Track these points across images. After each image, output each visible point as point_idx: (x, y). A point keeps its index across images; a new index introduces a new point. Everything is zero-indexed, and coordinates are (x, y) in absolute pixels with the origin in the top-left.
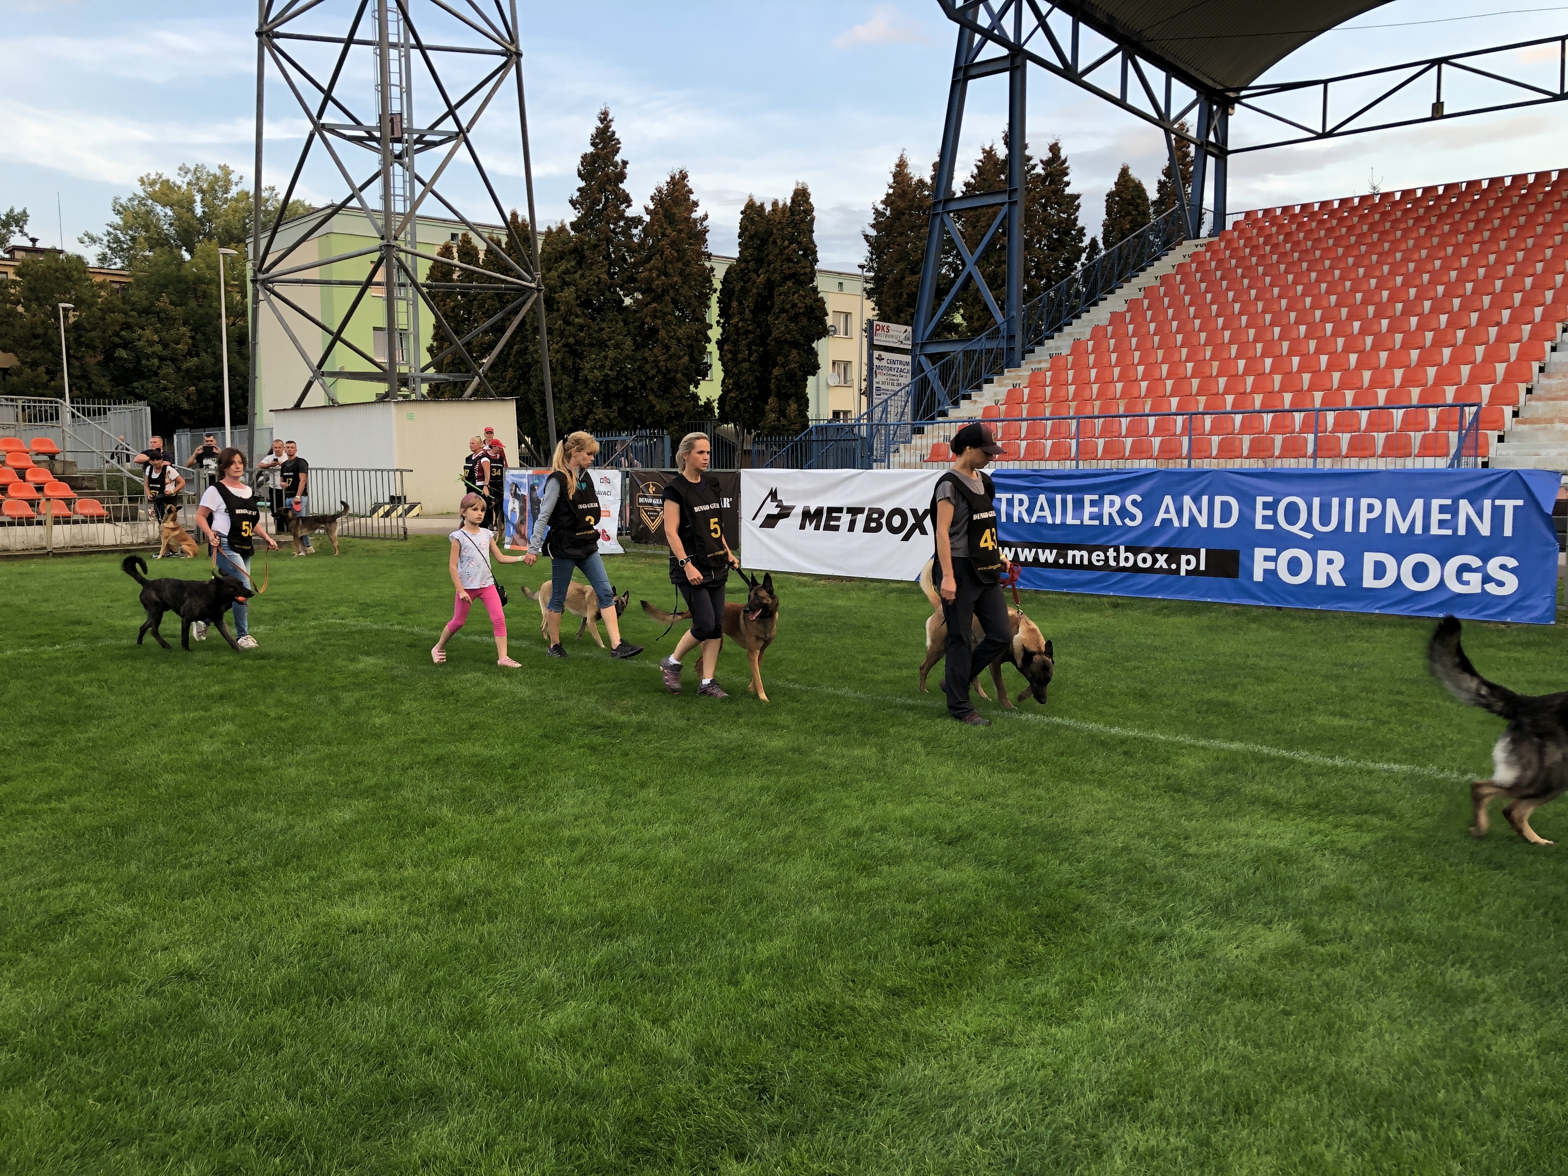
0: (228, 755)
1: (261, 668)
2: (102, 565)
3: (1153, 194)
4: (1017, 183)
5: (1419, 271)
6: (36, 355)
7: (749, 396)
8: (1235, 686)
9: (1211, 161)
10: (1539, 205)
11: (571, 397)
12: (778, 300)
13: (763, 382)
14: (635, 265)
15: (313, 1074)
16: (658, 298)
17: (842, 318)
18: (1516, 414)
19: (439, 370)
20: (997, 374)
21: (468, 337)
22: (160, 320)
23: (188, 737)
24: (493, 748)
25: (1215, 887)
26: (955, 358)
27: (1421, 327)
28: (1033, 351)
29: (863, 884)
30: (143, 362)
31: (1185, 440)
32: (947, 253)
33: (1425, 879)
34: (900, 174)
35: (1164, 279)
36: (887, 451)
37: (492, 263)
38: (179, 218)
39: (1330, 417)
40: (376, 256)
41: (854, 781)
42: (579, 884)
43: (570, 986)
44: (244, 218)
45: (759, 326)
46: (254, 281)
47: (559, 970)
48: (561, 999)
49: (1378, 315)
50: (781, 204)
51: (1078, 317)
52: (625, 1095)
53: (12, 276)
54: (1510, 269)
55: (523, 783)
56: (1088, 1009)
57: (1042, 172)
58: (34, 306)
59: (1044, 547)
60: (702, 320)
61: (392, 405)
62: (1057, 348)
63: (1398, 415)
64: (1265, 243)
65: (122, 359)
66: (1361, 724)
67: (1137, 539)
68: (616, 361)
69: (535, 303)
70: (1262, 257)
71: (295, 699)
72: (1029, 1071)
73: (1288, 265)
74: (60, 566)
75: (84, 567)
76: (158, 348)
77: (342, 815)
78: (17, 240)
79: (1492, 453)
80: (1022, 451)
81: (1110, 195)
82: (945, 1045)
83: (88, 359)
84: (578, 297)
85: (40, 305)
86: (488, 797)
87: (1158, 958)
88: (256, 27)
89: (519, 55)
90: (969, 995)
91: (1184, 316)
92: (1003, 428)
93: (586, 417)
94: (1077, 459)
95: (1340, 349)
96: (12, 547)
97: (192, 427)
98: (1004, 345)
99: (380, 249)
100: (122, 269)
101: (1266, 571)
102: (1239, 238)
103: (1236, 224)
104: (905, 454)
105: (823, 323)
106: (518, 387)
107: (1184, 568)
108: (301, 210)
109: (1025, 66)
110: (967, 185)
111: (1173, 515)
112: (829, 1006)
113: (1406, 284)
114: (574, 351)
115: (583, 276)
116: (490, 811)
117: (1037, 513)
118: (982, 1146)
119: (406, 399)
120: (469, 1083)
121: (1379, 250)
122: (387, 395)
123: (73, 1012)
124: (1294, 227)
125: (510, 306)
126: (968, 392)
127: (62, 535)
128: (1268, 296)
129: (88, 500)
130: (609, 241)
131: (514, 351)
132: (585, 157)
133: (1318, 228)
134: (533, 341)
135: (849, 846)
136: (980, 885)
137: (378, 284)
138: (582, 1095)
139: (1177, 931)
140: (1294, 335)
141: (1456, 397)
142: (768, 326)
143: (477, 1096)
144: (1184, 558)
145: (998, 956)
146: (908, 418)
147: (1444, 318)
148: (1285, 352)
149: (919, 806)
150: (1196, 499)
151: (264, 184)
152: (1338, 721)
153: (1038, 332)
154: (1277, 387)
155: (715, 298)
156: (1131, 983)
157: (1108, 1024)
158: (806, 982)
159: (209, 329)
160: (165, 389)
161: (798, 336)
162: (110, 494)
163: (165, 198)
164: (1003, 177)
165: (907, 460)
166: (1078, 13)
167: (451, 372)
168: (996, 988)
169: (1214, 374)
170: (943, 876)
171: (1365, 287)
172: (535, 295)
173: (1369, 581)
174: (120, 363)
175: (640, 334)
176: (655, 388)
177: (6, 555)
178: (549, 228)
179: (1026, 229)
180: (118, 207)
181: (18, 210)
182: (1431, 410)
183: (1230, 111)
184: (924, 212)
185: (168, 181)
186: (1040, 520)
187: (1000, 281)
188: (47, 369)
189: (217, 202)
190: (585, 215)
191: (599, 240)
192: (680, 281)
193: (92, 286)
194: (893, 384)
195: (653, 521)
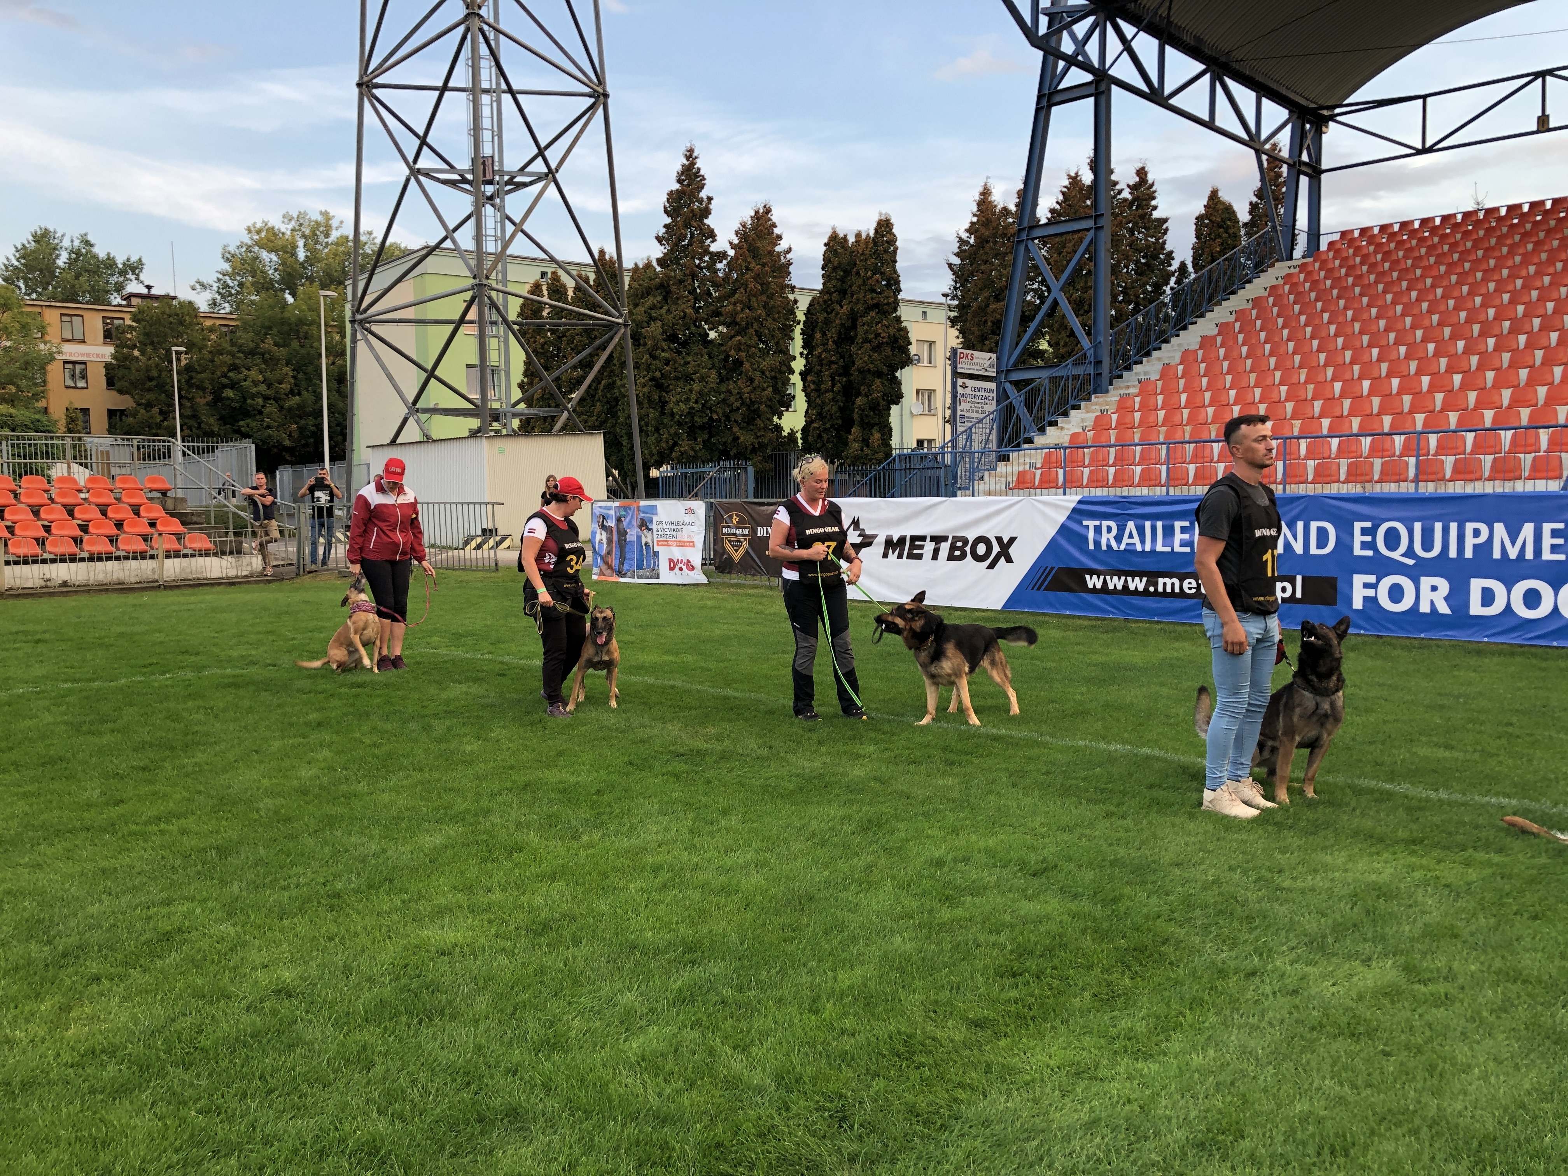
0: (325, 780)
1: (357, 696)
2: (209, 597)
3: (1243, 215)
4: (1103, 207)
5: (1526, 287)
6: (150, 396)
7: (832, 426)
9: (1304, 181)
11: (657, 430)
12: (861, 331)
13: (846, 413)
14: (720, 299)
15: (403, 1092)
16: (742, 331)
17: (926, 346)
19: (530, 406)
20: (1084, 400)
21: (557, 373)
22: (265, 361)
23: (287, 763)
24: (579, 775)
25: (1310, 923)
26: (1041, 384)
27: (1530, 345)
28: (1120, 377)
29: (945, 914)
30: (249, 401)
32: (1032, 279)
33: (1535, 917)
34: (984, 202)
35: (1257, 302)
36: (971, 479)
37: (580, 300)
38: (284, 264)
39: (1433, 439)
40: (468, 295)
41: (936, 810)
42: (661, 910)
43: (652, 1010)
44: (344, 261)
45: (842, 357)
46: (352, 322)
47: (641, 994)
48: (643, 1023)
49: (1484, 334)
50: (864, 236)
51: (1167, 341)
52: (706, 1120)
53: (128, 322)
55: (608, 810)
56: (1176, 1044)
57: (1129, 197)
58: (149, 349)
59: (1133, 574)
60: (785, 352)
61: (484, 440)
62: (1145, 373)
63: (1507, 436)
64: (1362, 263)
65: (229, 399)
66: (1468, 756)
68: (701, 393)
69: (622, 338)
70: (1359, 277)
71: (388, 726)
72: (1114, 1106)
73: (1386, 285)
74: (172, 597)
75: (192, 599)
76: (262, 388)
77: (432, 840)
78: (133, 287)
80: (1111, 478)
81: (1200, 218)
82: (1028, 1078)
83: (198, 400)
84: (664, 332)
85: (155, 349)
86: (574, 823)
87: (1250, 994)
88: (356, 79)
89: (606, 96)
90: (1053, 1028)
91: (1276, 339)
92: (1091, 455)
93: (671, 449)
94: (1167, 485)
95: (1443, 370)
96: (127, 580)
97: (293, 464)
98: (1091, 370)
99: (473, 289)
100: (231, 313)
101: (1365, 599)
102: (1335, 258)
103: (1331, 244)
104: (990, 481)
105: (906, 352)
106: (605, 422)
108: (397, 253)
109: (1109, 90)
110: (1052, 211)
112: (910, 1037)
113: (1513, 302)
114: (659, 385)
115: (669, 311)
116: (575, 837)
117: (1126, 540)
119: (498, 434)
120: (553, 1104)
121: (1485, 267)
122: (479, 430)
123: (177, 1026)
124: (1393, 245)
125: (598, 342)
126: (1054, 418)
127: (173, 568)
128: (1365, 316)
129: (197, 535)
130: (694, 276)
131: (602, 386)
132: (670, 194)
133: (1419, 246)
134: (621, 376)
135: (932, 876)
136: (1065, 917)
137: (471, 322)
138: (664, 1120)
139: (1270, 967)
140: (1393, 356)
142: (851, 356)
143: (560, 1118)
145: (1083, 989)
146: (993, 445)
147: (1554, 336)
148: (1384, 374)
149: (1003, 837)
150: (1291, 526)
151: (363, 228)
152: (1442, 753)
153: (1125, 356)
154: (1375, 410)
155: (798, 330)
156: (1220, 1019)
157: (1197, 1060)
158: (886, 1011)
159: (310, 368)
160: (268, 427)
161: (881, 366)
162: (216, 529)
163: (271, 245)
164: (1088, 202)
165: (992, 488)
166: (1165, 36)
167: (541, 407)
168: (1081, 1021)
169: (1309, 397)
170: (1028, 908)
171: (1469, 305)
172: (623, 330)
173: (1476, 608)
174: (227, 403)
175: (724, 367)
176: (739, 419)
177: (121, 588)
178: (636, 264)
179: (1113, 254)
180: (227, 255)
181: (134, 259)
182: (1541, 431)
183: (1324, 129)
184: (1008, 240)
185: (273, 228)
186: (1129, 548)
187: (1086, 307)
188: (161, 410)
189: (318, 247)
190: (671, 251)
191: (685, 275)
192: (764, 314)
193: (203, 330)
194: (977, 412)
195: (736, 551)
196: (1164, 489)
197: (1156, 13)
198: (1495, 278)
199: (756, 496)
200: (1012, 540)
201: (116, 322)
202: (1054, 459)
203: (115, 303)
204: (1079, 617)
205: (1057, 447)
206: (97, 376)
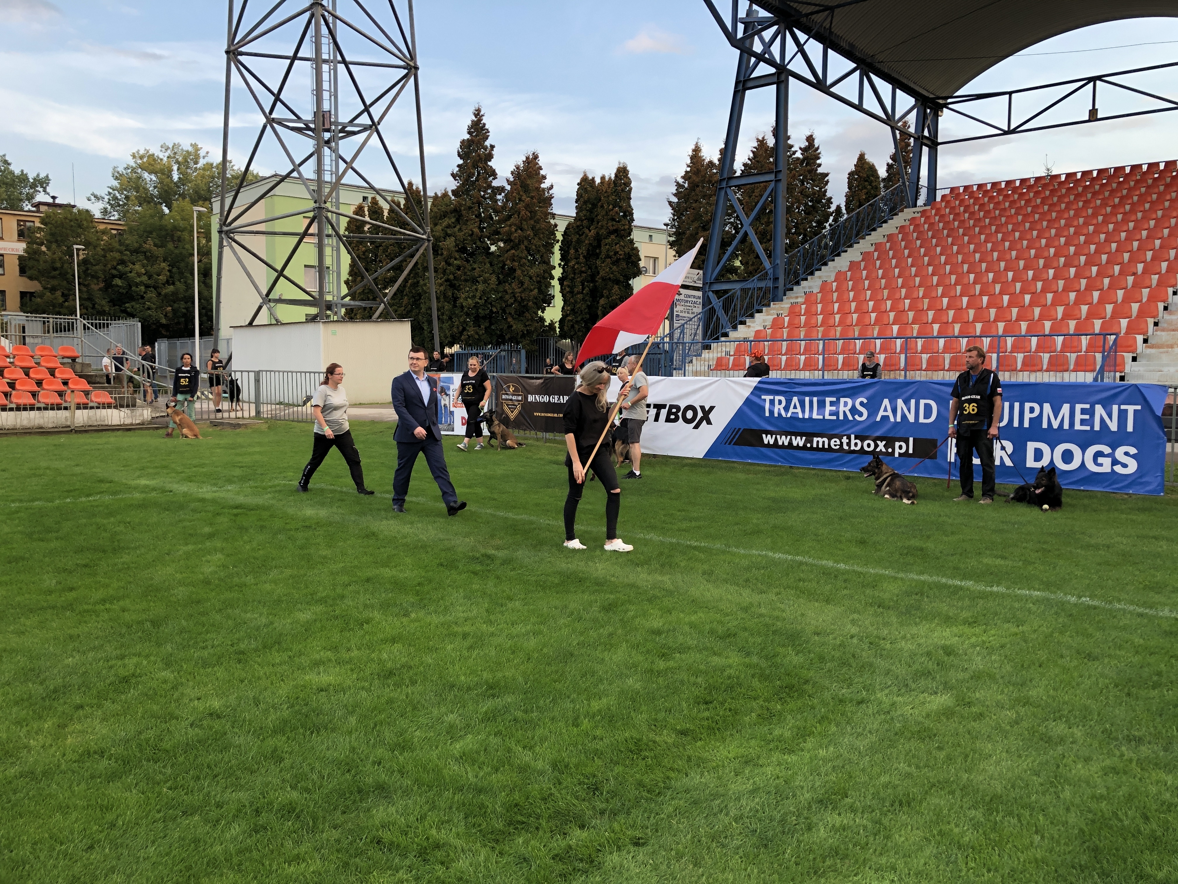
0: (222, 574)
1: (236, 515)
2: (112, 439)
3: (882, 172)
4: (782, 166)
5: (1077, 234)
6: (55, 282)
7: (582, 319)
8: (928, 537)
9: (925, 150)
10: (1167, 186)
11: (450, 318)
12: (604, 249)
13: (592, 309)
14: (499, 222)
15: (306, 776)
16: (515, 247)
17: (652, 261)
18: (1145, 341)
19: (353, 299)
20: (765, 306)
21: (375, 274)
22: (147, 258)
23: (192, 562)
26: (735, 293)
27: (1078, 276)
28: (792, 289)
29: (661, 665)
30: (134, 288)
31: (903, 357)
32: (730, 215)
34: (696, 156)
35: (890, 237)
36: (683, 362)
37: (393, 219)
38: (161, 183)
39: (1010, 341)
40: (311, 214)
42: (470, 662)
43: (468, 725)
44: (211, 182)
45: (590, 268)
46: (220, 232)
47: (460, 715)
48: (462, 733)
49: (1046, 266)
50: (607, 179)
51: (825, 264)
52: (507, 790)
53: (38, 224)
54: (1144, 233)
55: (428, 596)
56: (810, 743)
57: (801, 156)
58: (54, 246)
59: (796, 434)
60: (548, 263)
61: (321, 325)
62: (810, 287)
63: (1059, 340)
64: (965, 212)
65: (117, 286)
66: (1015, 564)
67: (864, 430)
68: (484, 292)
69: (425, 250)
70: (962, 222)
72: (768, 780)
73: (981, 228)
74: (82, 439)
75: (99, 441)
76: (144, 278)
77: (304, 616)
78: (41, 197)
79: (1127, 369)
80: (783, 364)
81: (851, 174)
82: (715, 764)
83: (93, 286)
84: (457, 245)
85: (59, 246)
88: (225, 47)
89: (416, 68)
90: (732, 735)
91: (903, 265)
92: (769, 346)
93: (461, 333)
94: (823, 370)
95: (1018, 291)
96: (46, 425)
97: (169, 337)
98: (770, 284)
99: (314, 210)
100: (119, 220)
102: (946, 207)
103: (943, 196)
104: (697, 364)
105: (637, 265)
106: (411, 311)
107: (897, 451)
109: (788, 80)
110: (745, 165)
111: (889, 413)
112: (640, 740)
113: (1067, 244)
114: (453, 285)
115: (460, 230)
116: (406, 615)
117: (791, 410)
118: (736, 822)
119: (327, 321)
121: (1048, 218)
122: (315, 316)
124: (986, 199)
125: (407, 252)
126: (744, 319)
127: (82, 417)
128: (966, 251)
129: (100, 392)
130: (479, 204)
131: (408, 285)
132: (463, 142)
133: (1004, 201)
134: (423, 277)
135: (653, 640)
136: (741, 667)
137: (312, 235)
138: (479, 790)
139: (872, 698)
140: (984, 280)
141: (1102, 328)
142: (596, 267)
143: (412, 790)
144: (897, 444)
145: (752, 711)
146: (699, 337)
147: (1094, 269)
148: (977, 293)
149: (701, 615)
150: (906, 402)
151: (229, 158)
152: (999, 562)
153: (796, 274)
154: (971, 318)
155: (557, 247)
156: (839, 729)
157: (822, 753)
158: (623, 725)
159: (182, 265)
160: (149, 309)
161: (618, 275)
162: (115, 388)
163: (151, 168)
164: (771, 160)
165: (698, 369)
166: (828, 42)
167: (362, 300)
168: (749, 731)
169: (925, 308)
170: (716, 660)
171: (1037, 245)
172: (426, 244)
173: (1030, 463)
174: (116, 289)
175: (502, 272)
176: (513, 312)
177: (42, 432)
178: (436, 194)
179: (788, 198)
180: (116, 174)
181: (42, 175)
182: (1083, 337)
183: (940, 113)
184: (713, 185)
185: (153, 155)
186: (794, 416)
187: (768, 237)
188: (63, 293)
189: (189, 171)
190: (463, 185)
191: (473, 203)
192: (532, 234)
193: (97, 232)
194: (688, 313)
195: (512, 412)
196: (821, 372)
197: (821, 26)
198: (1056, 226)
199: (527, 372)
200: (712, 408)
201: (28, 224)
202: (743, 349)
203: (26, 209)
204: (758, 465)
205: (745, 340)
206: (12, 266)
